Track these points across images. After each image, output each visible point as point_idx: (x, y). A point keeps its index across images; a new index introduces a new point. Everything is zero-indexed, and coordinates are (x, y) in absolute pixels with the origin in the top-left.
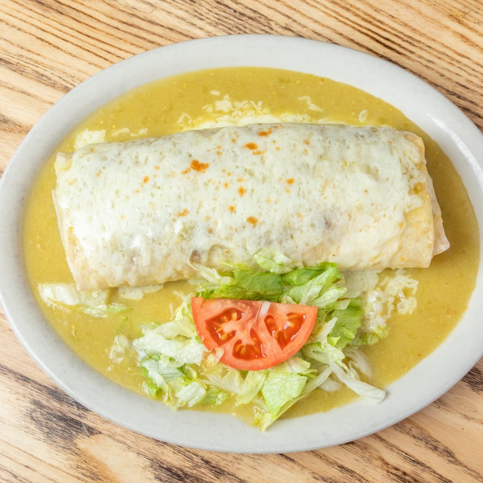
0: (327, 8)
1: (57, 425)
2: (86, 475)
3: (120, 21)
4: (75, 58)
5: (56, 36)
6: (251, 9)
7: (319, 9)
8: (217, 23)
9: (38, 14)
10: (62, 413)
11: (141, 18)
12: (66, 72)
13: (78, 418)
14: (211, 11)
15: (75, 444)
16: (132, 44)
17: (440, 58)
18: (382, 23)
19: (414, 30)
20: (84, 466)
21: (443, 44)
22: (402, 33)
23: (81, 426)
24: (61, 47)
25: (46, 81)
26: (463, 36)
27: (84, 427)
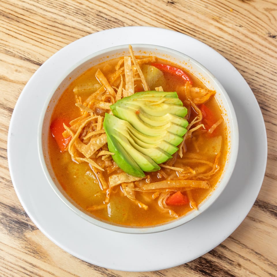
0: (152, 16)
1: (15, 226)
2: (31, 251)
3: (48, 25)
4: (25, 43)
5: (16, 33)
6: (114, 18)
7: (148, 17)
8: (97, 25)
9: (7, 22)
10: (17, 219)
11: (59, 23)
12: (21, 49)
13: (26, 222)
14: (94, 19)
15: (24, 236)
16: (54, 35)
17: (209, 38)
18: (179, 23)
19: (195, 26)
20: (29, 247)
21: (210, 32)
22: (190, 27)
23: (28, 226)
24: (18, 38)
25: (10, 54)
26: (219, 28)
27: (29, 226)
